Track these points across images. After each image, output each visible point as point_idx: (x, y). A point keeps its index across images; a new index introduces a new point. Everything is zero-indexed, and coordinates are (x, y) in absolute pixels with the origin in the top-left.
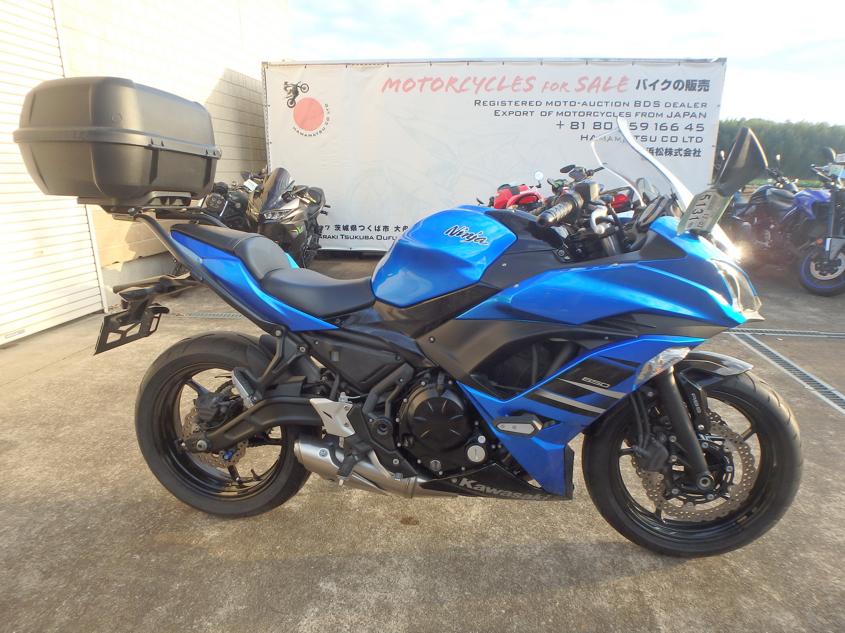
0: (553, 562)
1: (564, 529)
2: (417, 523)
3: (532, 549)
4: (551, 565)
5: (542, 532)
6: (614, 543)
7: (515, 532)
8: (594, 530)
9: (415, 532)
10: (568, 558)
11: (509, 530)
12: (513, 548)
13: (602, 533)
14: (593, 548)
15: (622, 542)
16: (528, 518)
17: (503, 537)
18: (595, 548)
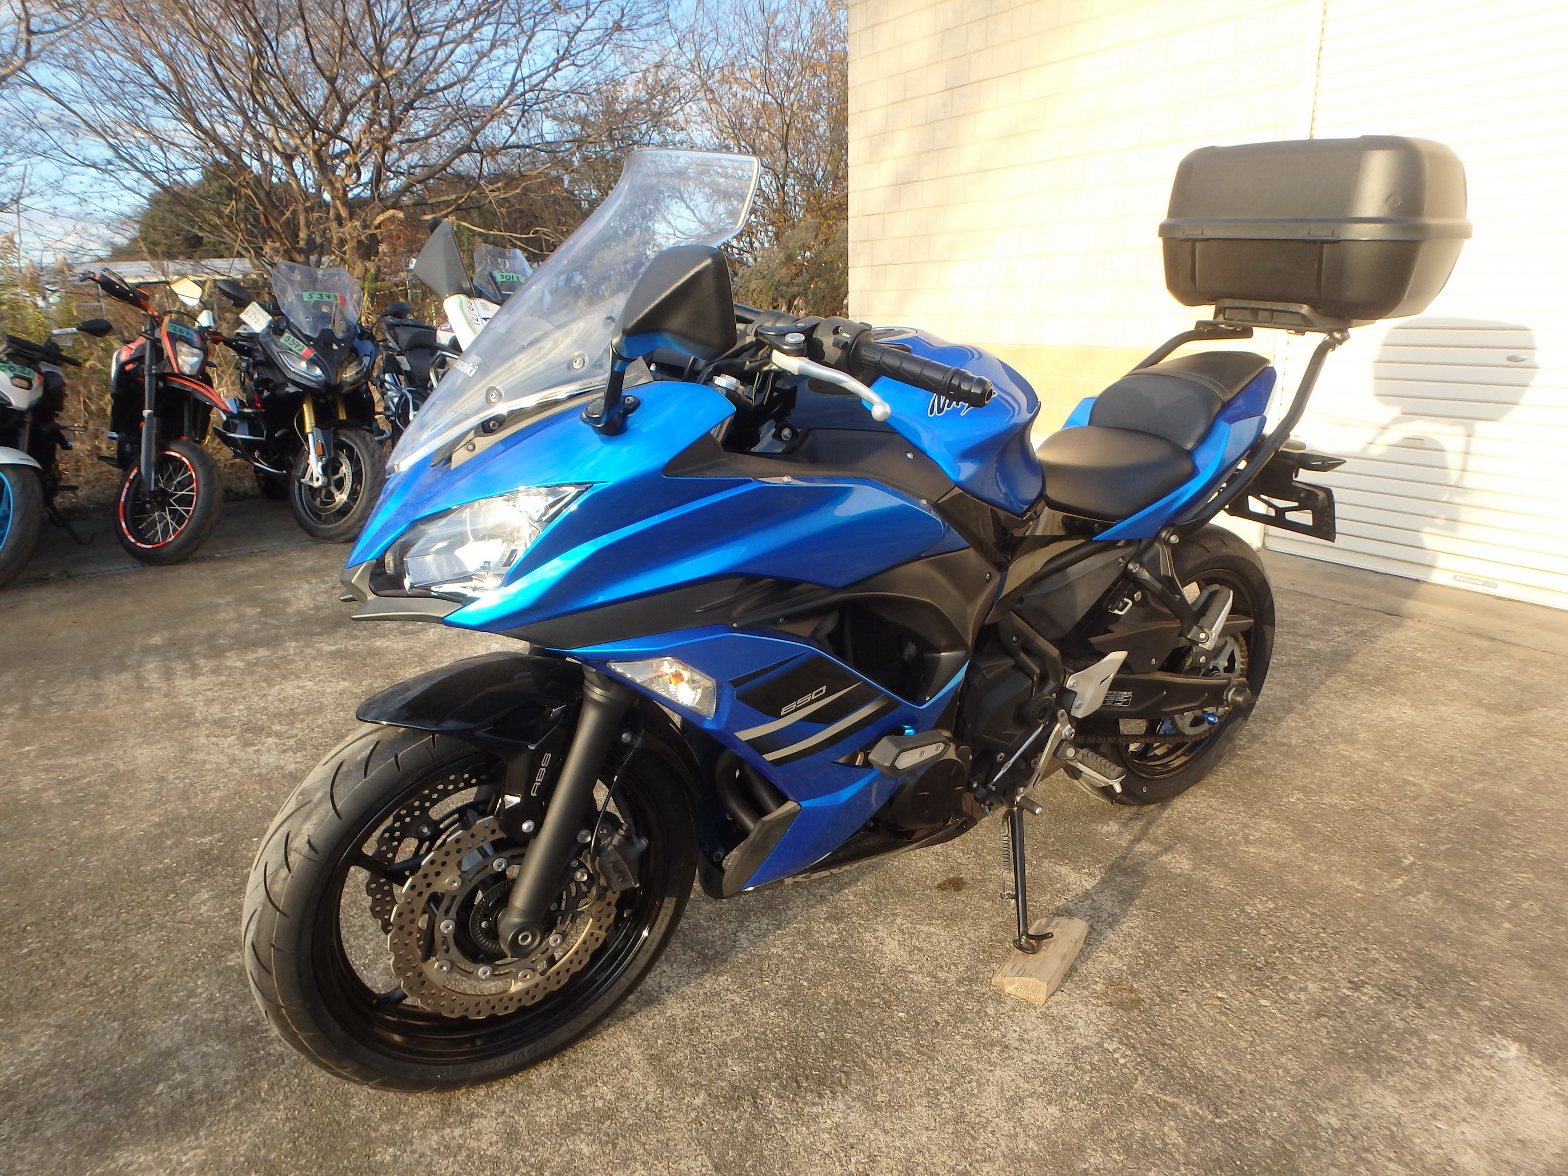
0: (709, 933)
1: (730, 996)
2: (941, 887)
3: (752, 937)
4: (709, 928)
5: (761, 970)
6: (632, 1013)
7: (801, 948)
8: (679, 1023)
9: (925, 876)
10: (692, 950)
11: (811, 946)
12: (780, 924)
13: (662, 1021)
14: (664, 984)
15: (620, 1023)
16: (805, 984)
17: (809, 930)
18: (661, 987)
